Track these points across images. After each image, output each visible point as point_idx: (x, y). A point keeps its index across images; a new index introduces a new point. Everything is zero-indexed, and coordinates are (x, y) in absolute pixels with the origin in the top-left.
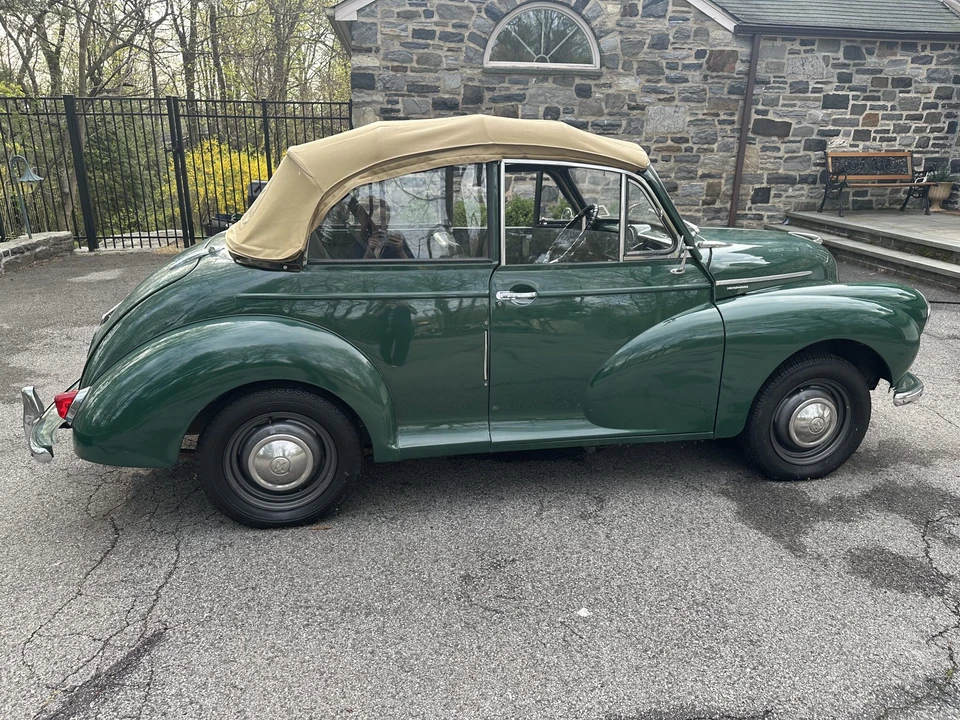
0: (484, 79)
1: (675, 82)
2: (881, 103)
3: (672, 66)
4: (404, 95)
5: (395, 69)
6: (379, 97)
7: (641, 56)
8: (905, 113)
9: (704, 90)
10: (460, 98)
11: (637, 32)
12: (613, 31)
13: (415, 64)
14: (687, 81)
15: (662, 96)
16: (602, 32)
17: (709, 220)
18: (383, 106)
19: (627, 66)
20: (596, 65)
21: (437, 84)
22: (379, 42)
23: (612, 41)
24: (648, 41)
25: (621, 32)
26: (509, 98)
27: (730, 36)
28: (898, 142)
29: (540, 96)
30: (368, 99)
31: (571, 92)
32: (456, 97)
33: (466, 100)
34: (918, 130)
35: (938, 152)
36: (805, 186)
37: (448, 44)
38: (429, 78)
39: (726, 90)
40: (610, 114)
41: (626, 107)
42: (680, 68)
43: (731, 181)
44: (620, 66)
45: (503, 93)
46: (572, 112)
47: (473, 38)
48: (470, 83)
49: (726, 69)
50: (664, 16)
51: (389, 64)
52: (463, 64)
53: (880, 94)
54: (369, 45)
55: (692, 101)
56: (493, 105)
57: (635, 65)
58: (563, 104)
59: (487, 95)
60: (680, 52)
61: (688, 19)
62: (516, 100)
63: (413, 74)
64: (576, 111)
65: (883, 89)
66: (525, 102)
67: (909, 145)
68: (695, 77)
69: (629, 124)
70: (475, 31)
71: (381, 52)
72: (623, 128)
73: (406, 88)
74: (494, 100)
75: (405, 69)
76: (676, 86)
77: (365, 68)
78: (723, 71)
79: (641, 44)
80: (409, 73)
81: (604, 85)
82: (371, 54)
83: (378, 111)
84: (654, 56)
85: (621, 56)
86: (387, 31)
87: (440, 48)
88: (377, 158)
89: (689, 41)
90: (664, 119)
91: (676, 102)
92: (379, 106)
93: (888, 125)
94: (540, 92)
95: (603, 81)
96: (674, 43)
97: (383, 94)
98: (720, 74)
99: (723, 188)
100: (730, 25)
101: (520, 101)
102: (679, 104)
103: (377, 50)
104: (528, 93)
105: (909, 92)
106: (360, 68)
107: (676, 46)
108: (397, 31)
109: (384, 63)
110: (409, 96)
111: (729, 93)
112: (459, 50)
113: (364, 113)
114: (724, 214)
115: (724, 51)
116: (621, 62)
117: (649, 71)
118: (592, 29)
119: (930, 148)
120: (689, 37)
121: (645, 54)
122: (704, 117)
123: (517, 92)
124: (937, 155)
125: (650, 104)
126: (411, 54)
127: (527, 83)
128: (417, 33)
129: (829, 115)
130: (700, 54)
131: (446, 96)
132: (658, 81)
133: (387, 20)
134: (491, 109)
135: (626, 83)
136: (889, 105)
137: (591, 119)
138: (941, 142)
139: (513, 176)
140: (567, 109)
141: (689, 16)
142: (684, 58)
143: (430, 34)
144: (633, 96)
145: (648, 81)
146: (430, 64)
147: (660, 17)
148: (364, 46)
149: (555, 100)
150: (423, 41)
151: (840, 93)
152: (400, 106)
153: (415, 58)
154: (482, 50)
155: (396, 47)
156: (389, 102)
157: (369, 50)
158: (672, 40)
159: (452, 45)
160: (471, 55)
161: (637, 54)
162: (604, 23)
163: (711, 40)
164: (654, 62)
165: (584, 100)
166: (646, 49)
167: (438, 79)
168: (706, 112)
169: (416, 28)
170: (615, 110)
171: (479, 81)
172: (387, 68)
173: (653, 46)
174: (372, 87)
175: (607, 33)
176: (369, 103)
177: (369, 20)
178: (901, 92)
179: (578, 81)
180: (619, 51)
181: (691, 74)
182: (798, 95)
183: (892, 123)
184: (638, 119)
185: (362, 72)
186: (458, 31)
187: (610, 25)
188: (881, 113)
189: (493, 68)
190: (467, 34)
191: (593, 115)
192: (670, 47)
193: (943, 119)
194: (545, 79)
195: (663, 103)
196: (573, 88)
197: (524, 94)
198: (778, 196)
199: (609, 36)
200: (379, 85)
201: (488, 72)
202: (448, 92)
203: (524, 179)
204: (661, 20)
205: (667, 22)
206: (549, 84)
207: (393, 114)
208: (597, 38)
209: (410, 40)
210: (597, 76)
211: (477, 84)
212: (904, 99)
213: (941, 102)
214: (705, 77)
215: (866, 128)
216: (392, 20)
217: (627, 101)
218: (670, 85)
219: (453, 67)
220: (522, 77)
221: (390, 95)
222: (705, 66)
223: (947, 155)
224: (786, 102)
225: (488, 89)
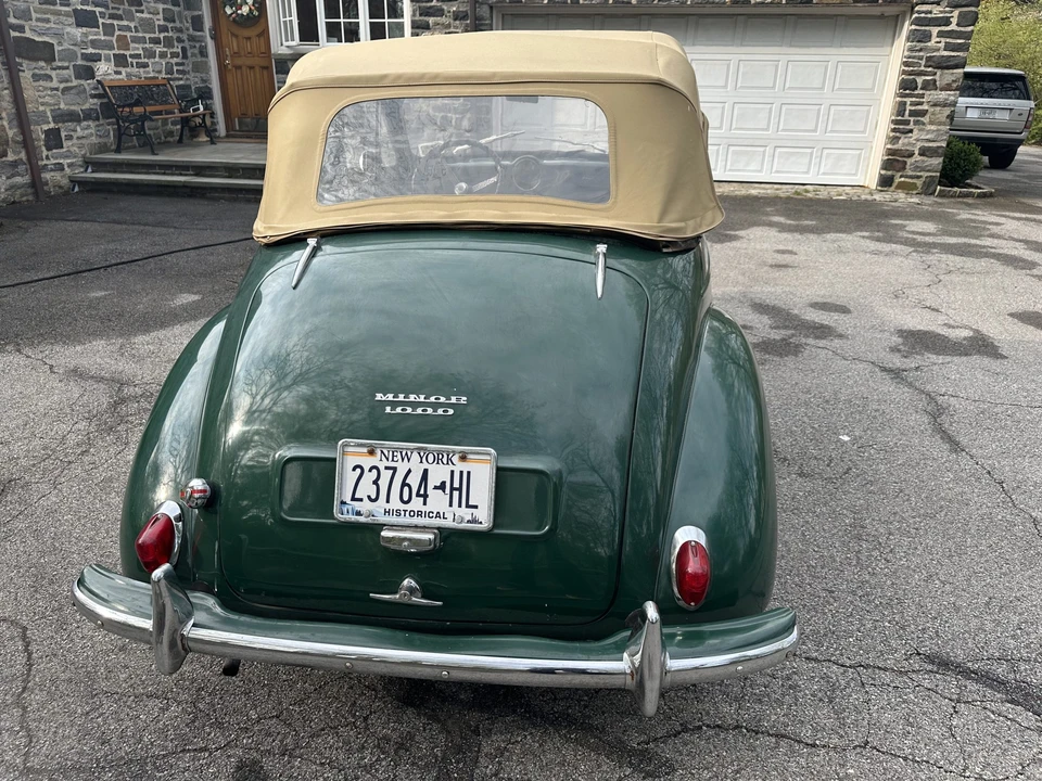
2: (125, 23)
8: (147, 36)
17: (8, 178)
28: (150, 69)
34: (163, 55)
35: (181, 79)
36: (90, 123)
43: (15, 123)
53: (120, 12)
65: (122, 7)
67: (160, 72)
93: (138, 49)
105: (142, 12)
114: (21, 168)
119: (176, 75)
124: (181, 82)
129: (85, 35)
136: (132, 25)
138: (181, 68)
151: (85, 7)
178: (137, 11)
182: (48, 7)
183: (140, 46)
188: (128, 34)
193: (176, 44)
198: (69, 138)
212: (142, 19)
213: (170, 25)
215: (122, 52)
223: (188, 82)
224: (39, 16)
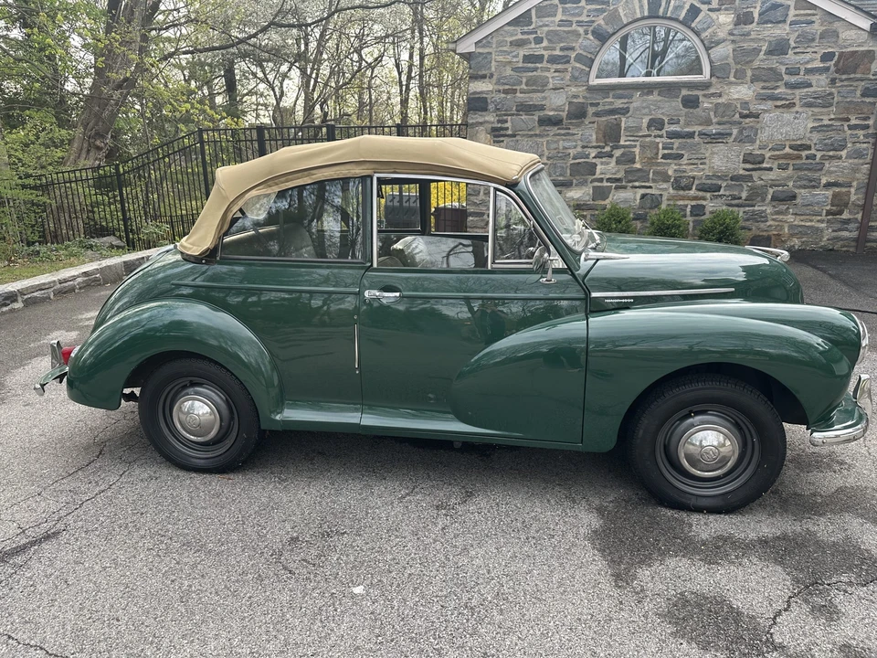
0: (588, 95)
1: (795, 88)
3: (793, 71)
4: (513, 115)
5: (506, 92)
6: (491, 118)
7: (756, 64)
9: (831, 94)
10: (564, 114)
11: (752, 40)
12: (724, 41)
13: (524, 86)
14: (810, 85)
15: (779, 103)
16: (712, 42)
17: (834, 231)
18: (493, 126)
19: (740, 75)
20: (706, 75)
21: (543, 103)
22: (493, 69)
23: (724, 51)
24: (764, 48)
25: (733, 41)
26: (612, 112)
27: (865, 35)
29: (644, 108)
30: (481, 120)
31: (678, 103)
32: (561, 113)
33: (570, 116)
37: (555, 66)
38: (536, 98)
39: (858, 93)
40: (719, 123)
41: (737, 115)
42: (802, 73)
43: (864, 190)
44: (732, 75)
45: (607, 107)
46: (678, 122)
47: (579, 58)
48: (575, 100)
49: (859, 70)
50: (784, 21)
51: (501, 88)
52: (569, 83)
54: (484, 72)
55: (816, 106)
56: (597, 119)
57: (749, 73)
58: (668, 116)
59: (591, 110)
60: (803, 56)
61: (813, 22)
62: (620, 113)
63: (522, 95)
64: (682, 122)
66: (629, 115)
68: (820, 83)
69: (741, 132)
70: (581, 52)
71: (495, 77)
72: (733, 136)
73: (514, 108)
74: (597, 114)
75: (515, 91)
76: (797, 92)
77: (479, 93)
78: (855, 73)
79: (757, 51)
80: (518, 94)
81: (713, 95)
82: (485, 80)
83: (489, 130)
84: (773, 62)
85: (733, 64)
86: (500, 58)
87: (548, 70)
88: (270, 173)
89: (814, 44)
90: (782, 126)
91: (797, 108)
92: (490, 126)
94: (644, 105)
95: (712, 91)
96: (795, 48)
97: (495, 115)
98: (852, 76)
99: (853, 198)
100: (866, 24)
101: (624, 114)
102: (800, 110)
103: (492, 76)
104: (631, 106)
106: (475, 93)
107: (798, 50)
108: (509, 58)
109: (497, 87)
110: (517, 115)
111: (863, 95)
112: (566, 70)
113: (477, 132)
114: (852, 226)
115: (857, 52)
116: (733, 71)
117: (764, 78)
118: (702, 41)
120: (813, 40)
121: (760, 61)
122: (830, 123)
123: (621, 106)
125: (765, 111)
126: (521, 77)
127: (631, 97)
128: (527, 59)
130: (827, 57)
131: (551, 113)
132: (777, 87)
133: (501, 49)
134: (594, 123)
135: (738, 92)
137: (697, 129)
139: (614, 185)
140: (672, 119)
141: (814, 18)
142: (808, 62)
143: (539, 58)
144: (745, 104)
145: (763, 88)
146: (538, 85)
147: (780, 22)
148: (480, 73)
149: (660, 111)
150: (532, 65)
152: (508, 125)
153: (524, 80)
154: (588, 69)
155: (508, 72)
156: (499, 121)
157: (484, 77)
158: (793, 45)
159: (559, 66)
160: (577, 74)
161: (751, 61)
162: (715, 34)
163: (840, 42)
164: (771, 69)
165: (691, 110)
166: (761, 56)
167: (545, 98)
168: (833, 117)
169: (527, 54)
170: (725, 119)
171: (584, 97)
172: (499, 91)
173: (770, 52)
174: (485, 109)
175: (718, 43)
176: (481, 123)
177: (486, 50)
179: (684, 92)
180: (731, 60)
181: (813, 79)
184: (752, 127)
185: (477, 96)
186: (566, 53)
187: (722, 34)
189: (598, 85)
190: (573, 56)
191: (700, 125)
192: (790, 52)
194: (650, 93)
195: (781, 110)
196: (680, 100)
197: (628, 108)
199: (720, 46)
200: (491, 107)
201: (592, 89)
202: (553, 110)
203: (625, 187)
204: (780, 25)
205: (787, 27)
206: (654, 97)
207: (502, 132)
208: (707, 49)
209: (520, 65)
210: (706, 86)
211: (581, 100)
214: (833, 81)
216: (505, 49)
217: (739, 109)
218: (789, 91)
219: (558, 86)
220: (626, 92)
221: (500, 115)
222: (833, 68)
225: (592, 104)
